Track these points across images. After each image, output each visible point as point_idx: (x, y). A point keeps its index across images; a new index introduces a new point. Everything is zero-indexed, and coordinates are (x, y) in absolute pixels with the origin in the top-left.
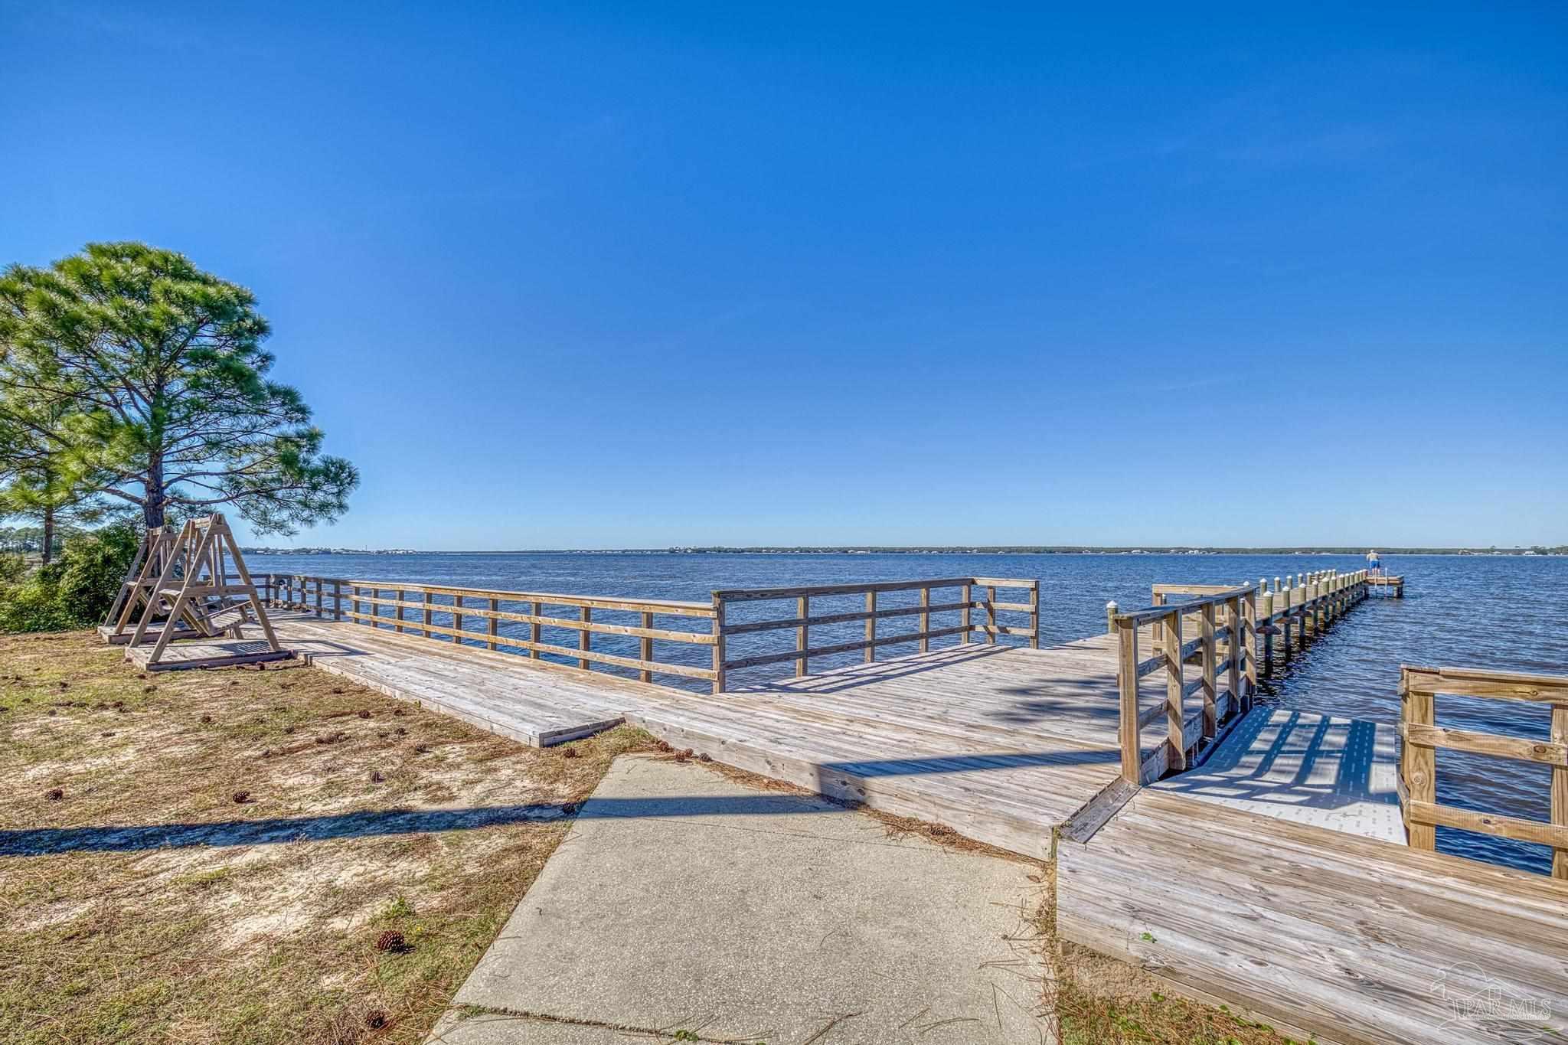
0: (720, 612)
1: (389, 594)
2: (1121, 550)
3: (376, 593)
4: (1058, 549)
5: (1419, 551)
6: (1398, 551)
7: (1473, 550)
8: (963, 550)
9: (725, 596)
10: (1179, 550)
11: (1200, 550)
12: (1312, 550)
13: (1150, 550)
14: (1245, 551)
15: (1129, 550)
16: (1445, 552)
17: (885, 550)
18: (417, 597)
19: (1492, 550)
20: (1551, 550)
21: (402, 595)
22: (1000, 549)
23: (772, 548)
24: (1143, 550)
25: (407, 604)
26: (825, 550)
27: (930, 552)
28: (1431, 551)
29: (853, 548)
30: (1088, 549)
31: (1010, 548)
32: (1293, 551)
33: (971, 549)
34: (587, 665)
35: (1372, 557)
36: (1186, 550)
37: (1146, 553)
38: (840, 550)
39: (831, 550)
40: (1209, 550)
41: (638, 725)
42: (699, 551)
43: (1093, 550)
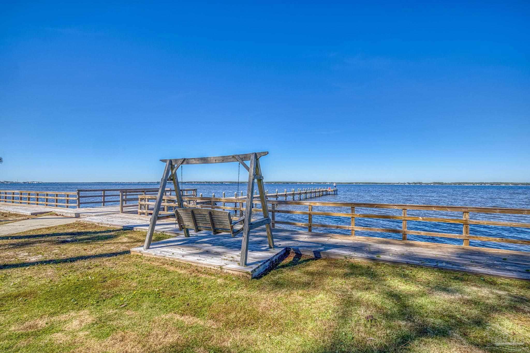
0: (78, 194)
1: (10, 194)
2: (308, 183)
3: (6, 193)
4: (290, 182)
5: (383, 183)
6: (378, 183)
7: (395, 183)
9: (79, 191)
10: (324, 183)
11: (329, 183)
12: (358, 183)
14: (341, 183)
18: (18, 194)
19: (399, 183)
20: (411, 183)
21: (13, 194)
22: (273, 182)
23: (196, 182)
24: (314, 183)
25: (15, 196)
26: (215, 182)
28: (386, 183)
30: (299, 182)
31: (276, 182)
32: (353, 183)
34: (57, 206)
35: (334, 184)
36: (326, 183)
38: (220, 182)
41: (54, 212)
43: (300, 183)
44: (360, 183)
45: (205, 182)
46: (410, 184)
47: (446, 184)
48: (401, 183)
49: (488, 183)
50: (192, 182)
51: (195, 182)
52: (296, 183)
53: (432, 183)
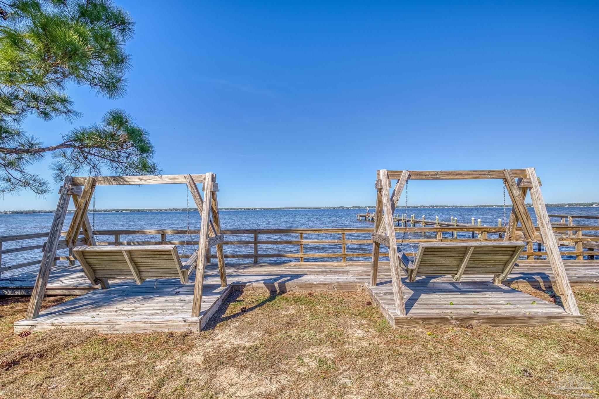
2: (235, 209)
8: (176, 210)
11: (259, 209)
12: (288, 208)
13: (244, 209)
15: (238, 209)
16: (316, 208)
17: (139, 210)
24: (242, 209)
27: (161, 211)
28: (313, 208)
29: (121, 210)
30: (224, 209)
36: (255, 209)
38: (114, 210)
39: (109, 211)
40: (261, 209)
42: (17, 212)
44: (290, 208)
46: (334, 208)
47: (362, 207)
48: (327, 208)
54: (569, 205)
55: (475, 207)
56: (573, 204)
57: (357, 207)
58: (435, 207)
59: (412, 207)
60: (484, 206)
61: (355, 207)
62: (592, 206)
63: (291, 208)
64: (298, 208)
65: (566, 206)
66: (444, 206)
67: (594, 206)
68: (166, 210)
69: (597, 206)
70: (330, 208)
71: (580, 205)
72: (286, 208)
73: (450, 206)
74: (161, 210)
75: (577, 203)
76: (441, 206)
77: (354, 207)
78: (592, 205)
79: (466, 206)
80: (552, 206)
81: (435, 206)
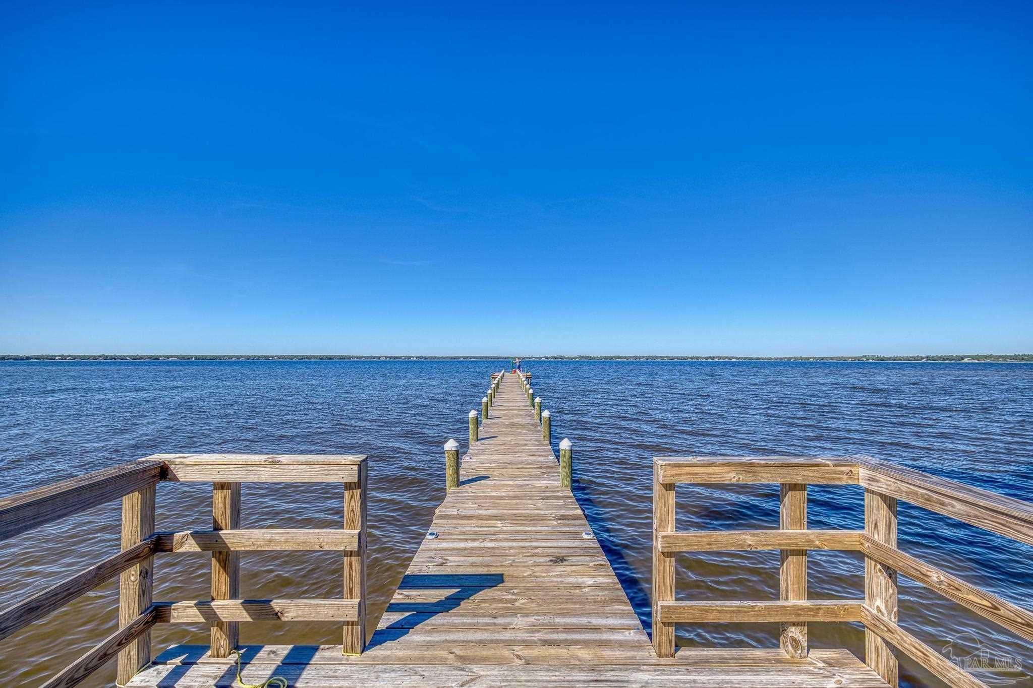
4: (335, 357)
8: (267, 358)
10: (406, 357)
11: (416, 357)
12: (467, 357)
13: (390, 358)
14: (438, 358)
19: (532, 358)
22: (295, 357)
24: (386, 357)
26: (134, 358)
27: (239, 359)
31: (303, 356)
32: (459, 358)
33: (273, 357)
36: (410, 357)
37: (388, 359)
38: (150, 357)
40: (421, 358)
45: (100, 356)
47: (595, 358)
49: (643, 357)
50: (53, 357)
51: (63, 357)
52: (349, 358)
53: (577, 358)
54: (928, 358)
55: (781, 359)
56: (933, 357)
57: (587, 358)
58: (716, 360)
59: (678, 358)
60: (795, 358)
61: (583, 357)
62: (963, 361)
63: (474, 358)
64: (486, 358)
65: (923, 361)
66: (731, 358)
67: (966, 360)
68: (248, 358)
69: (970, 361)
70: (540, 358)
71: (944, 358)
72: (464, 358)
73: (740, 358)
74: (239, 357)
75: (939, 355)
76: (726, 358)
77: (581, 357)
78: (963, 359)
79: (766, 359)
80: (901, 360)
81: (716, 358)
